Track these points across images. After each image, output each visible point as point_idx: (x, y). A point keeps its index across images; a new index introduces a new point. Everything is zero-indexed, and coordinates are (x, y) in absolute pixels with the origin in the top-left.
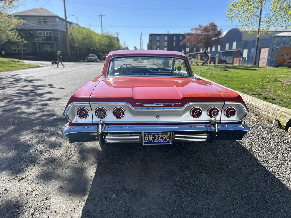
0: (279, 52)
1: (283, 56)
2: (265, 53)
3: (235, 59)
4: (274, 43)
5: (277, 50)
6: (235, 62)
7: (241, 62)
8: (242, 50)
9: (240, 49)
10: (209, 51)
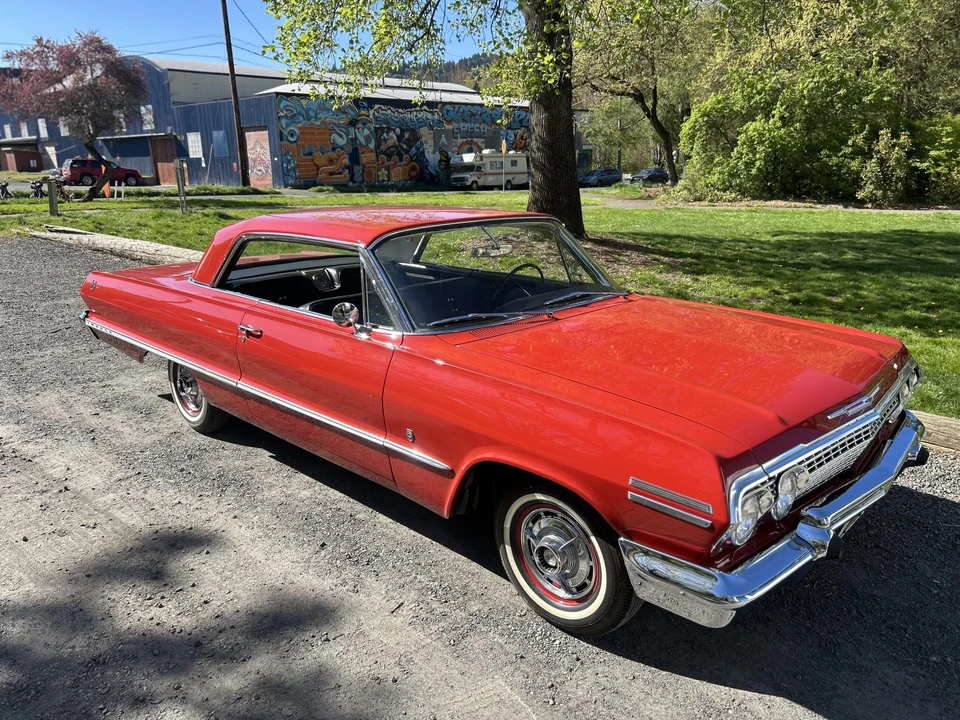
0: (300, 142)
1: (310, 154)
2: (258, 145)
3: (159, 164)
4: (281, 114)
5: (292, 135)
6: (163, 175)
7: (186, 174)
8: (180, 134)
9: (172, 130)
10: (44, 133)
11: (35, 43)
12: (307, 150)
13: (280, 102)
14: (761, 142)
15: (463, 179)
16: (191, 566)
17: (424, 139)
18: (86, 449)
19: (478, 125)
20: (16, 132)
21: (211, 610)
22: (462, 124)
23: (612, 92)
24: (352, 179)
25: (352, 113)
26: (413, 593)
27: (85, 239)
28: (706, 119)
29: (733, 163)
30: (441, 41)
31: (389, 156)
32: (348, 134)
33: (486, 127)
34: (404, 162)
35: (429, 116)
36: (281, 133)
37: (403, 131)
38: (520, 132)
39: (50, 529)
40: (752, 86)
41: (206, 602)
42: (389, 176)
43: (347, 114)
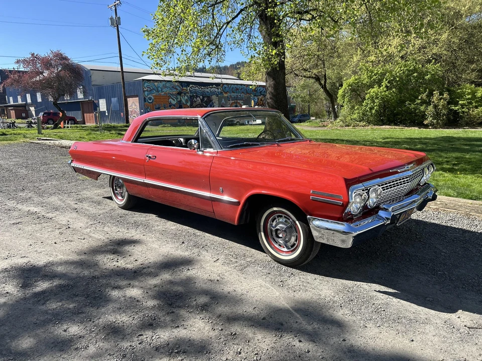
0: (154, 103)
1: (159, 108)
2: (134, 105)
3: (85, 114)
4: (145, 89)
5: (150, 100)
6: (87, 120)
7: (98, 119)
8: (96, 100)
9: (92, 98)
10: (29, 101)
11: (31, 56)
12: (157, 107)
13: (144, 84)
14: (377, 98)
15: (233, 121)
16: (128, 250)
17: (214, 101)
18: (74, 215)
19: (239, 94)
20: (15, 100)
21: (138, 263)
22: (232, 94)
23: (305, 77)
25: (179, 89)
26: (222, 256)
27: (57, 142)
28: (350, 87)
29: (364, 108)
30: (224, 51)
32: (177, 99)
33: (244, 95)
35: (216, 90)
36: (145, 98)
37: (203, 97)
38: (260, 97)
39: (65, 240)
40: (372, 72)
41: (136, 260)
43: (177, 89)
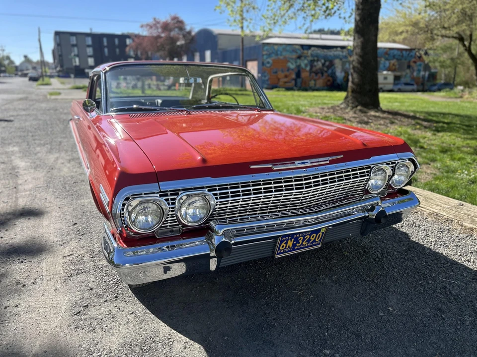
0: (272, 67)
2: (253, 67)
4: (264, 53)
5: (268, 64)
12: (275, 71)
13: (265, 47)
16: (17, 223)
17: (336, 65)
23: (442, 36)
24: (296, 85)
25: (299, 52)
26: (83, 251)
31: (316, 73)
34: (324, 77)
35: (341, 53)
36: (263, 62)
37: (325, 61)
42: (315, 85)
43: (297, 52)
